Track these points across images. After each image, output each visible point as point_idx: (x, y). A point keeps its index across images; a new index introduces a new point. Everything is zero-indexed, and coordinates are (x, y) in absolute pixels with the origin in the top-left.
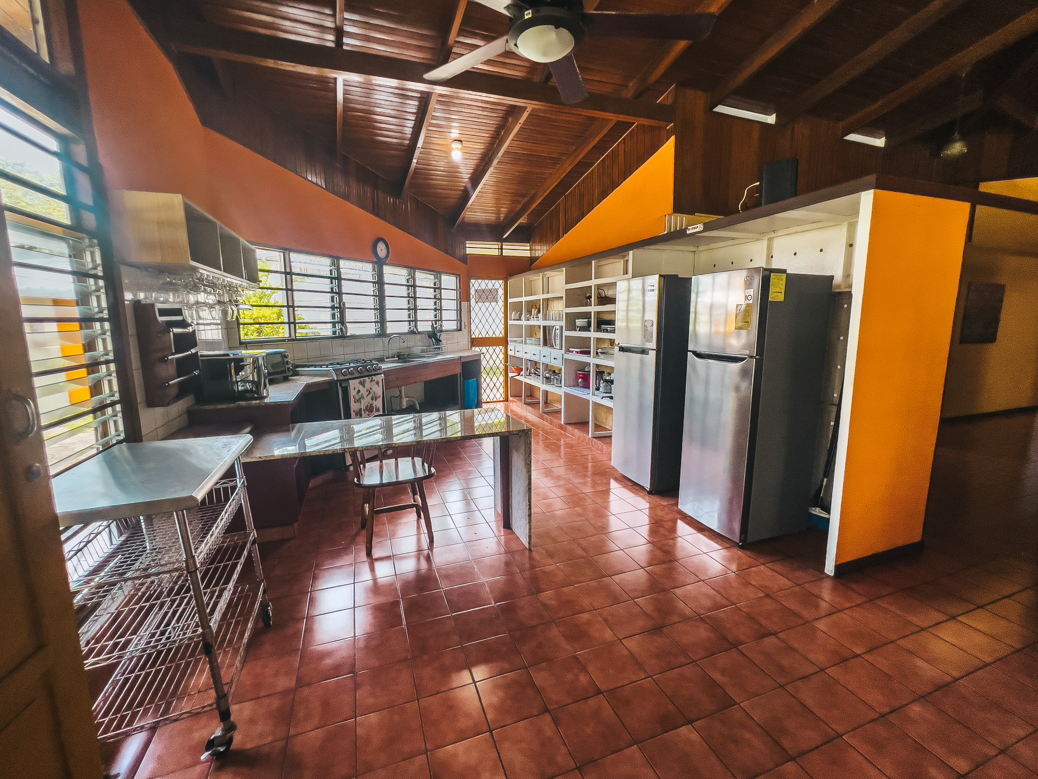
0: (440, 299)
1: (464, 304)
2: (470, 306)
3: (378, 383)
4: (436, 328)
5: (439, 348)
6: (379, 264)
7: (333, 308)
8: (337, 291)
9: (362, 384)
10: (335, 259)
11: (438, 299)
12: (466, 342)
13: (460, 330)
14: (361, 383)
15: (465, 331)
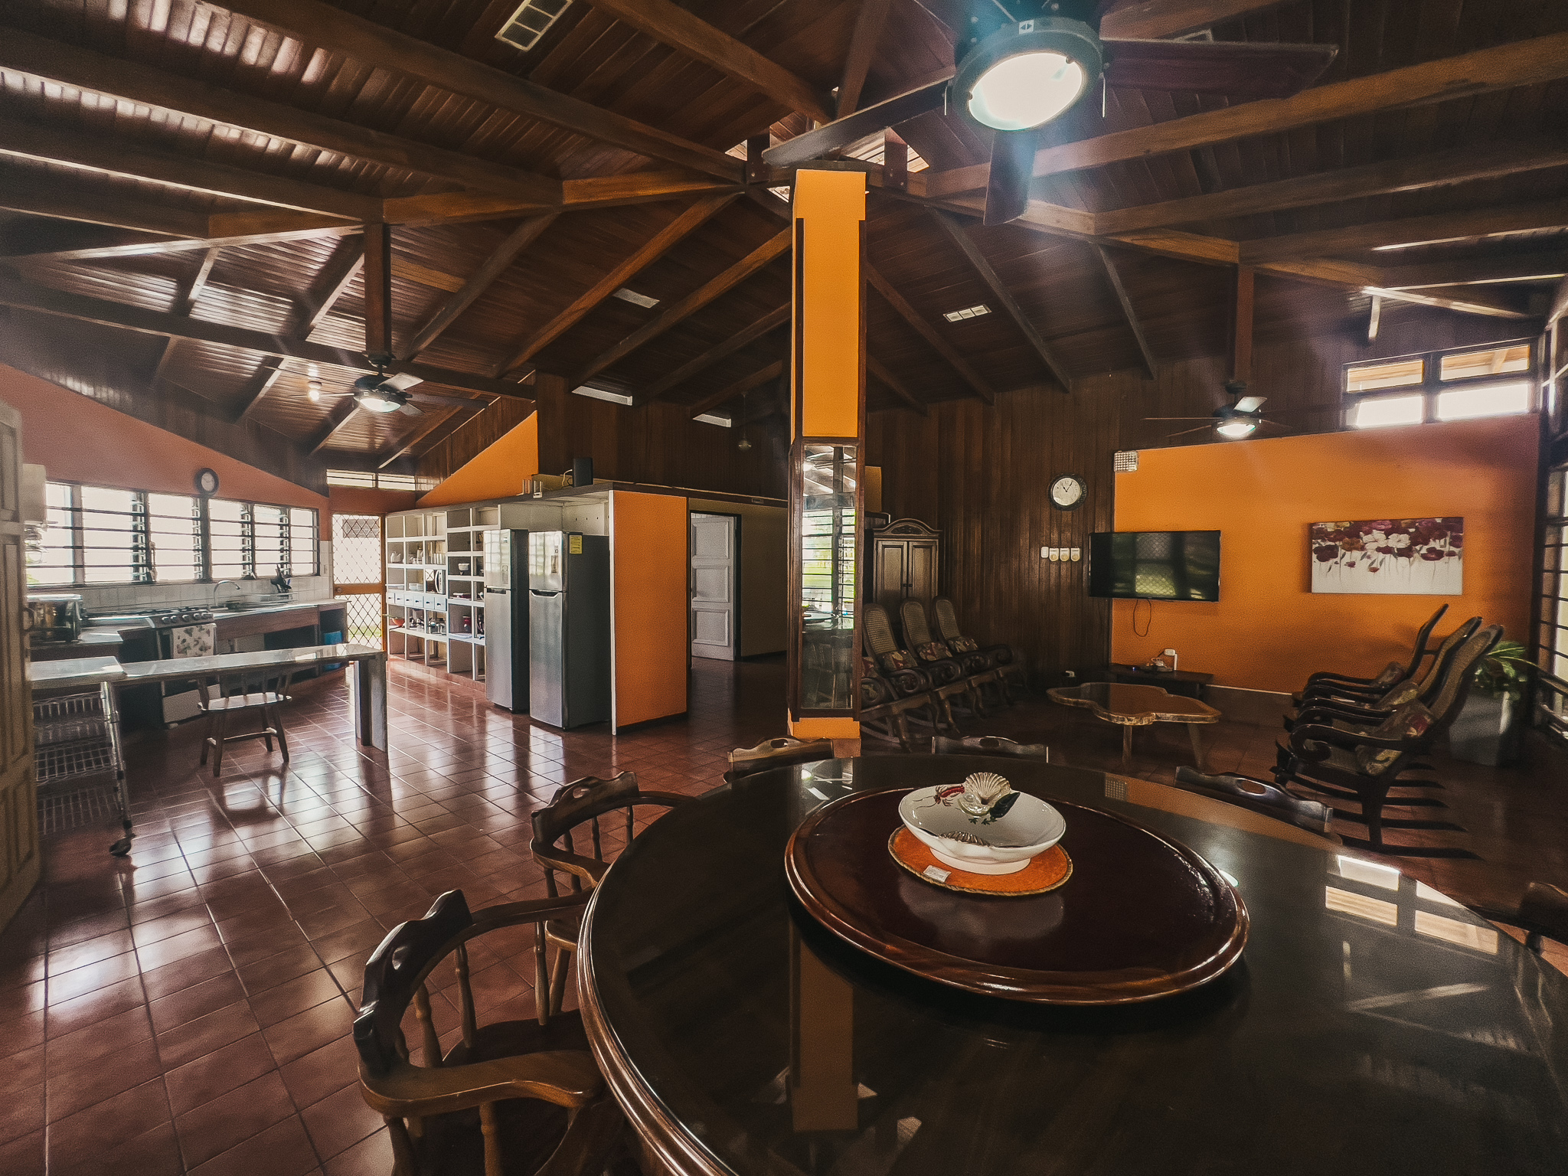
0: (289, 538)
1: (324, 544)
2: (332, 546)
3: (208, 632)
4: (283, 572)
5: (288, 596)
6: (203, 497)
7: (136, 549)
8: (144, 529)
9: (189, 632)
10: (142, 493)
11: (286, 538)
12: (327, 589)
13: (318, 574)
14: (187, 631)
15: (324, 578)
